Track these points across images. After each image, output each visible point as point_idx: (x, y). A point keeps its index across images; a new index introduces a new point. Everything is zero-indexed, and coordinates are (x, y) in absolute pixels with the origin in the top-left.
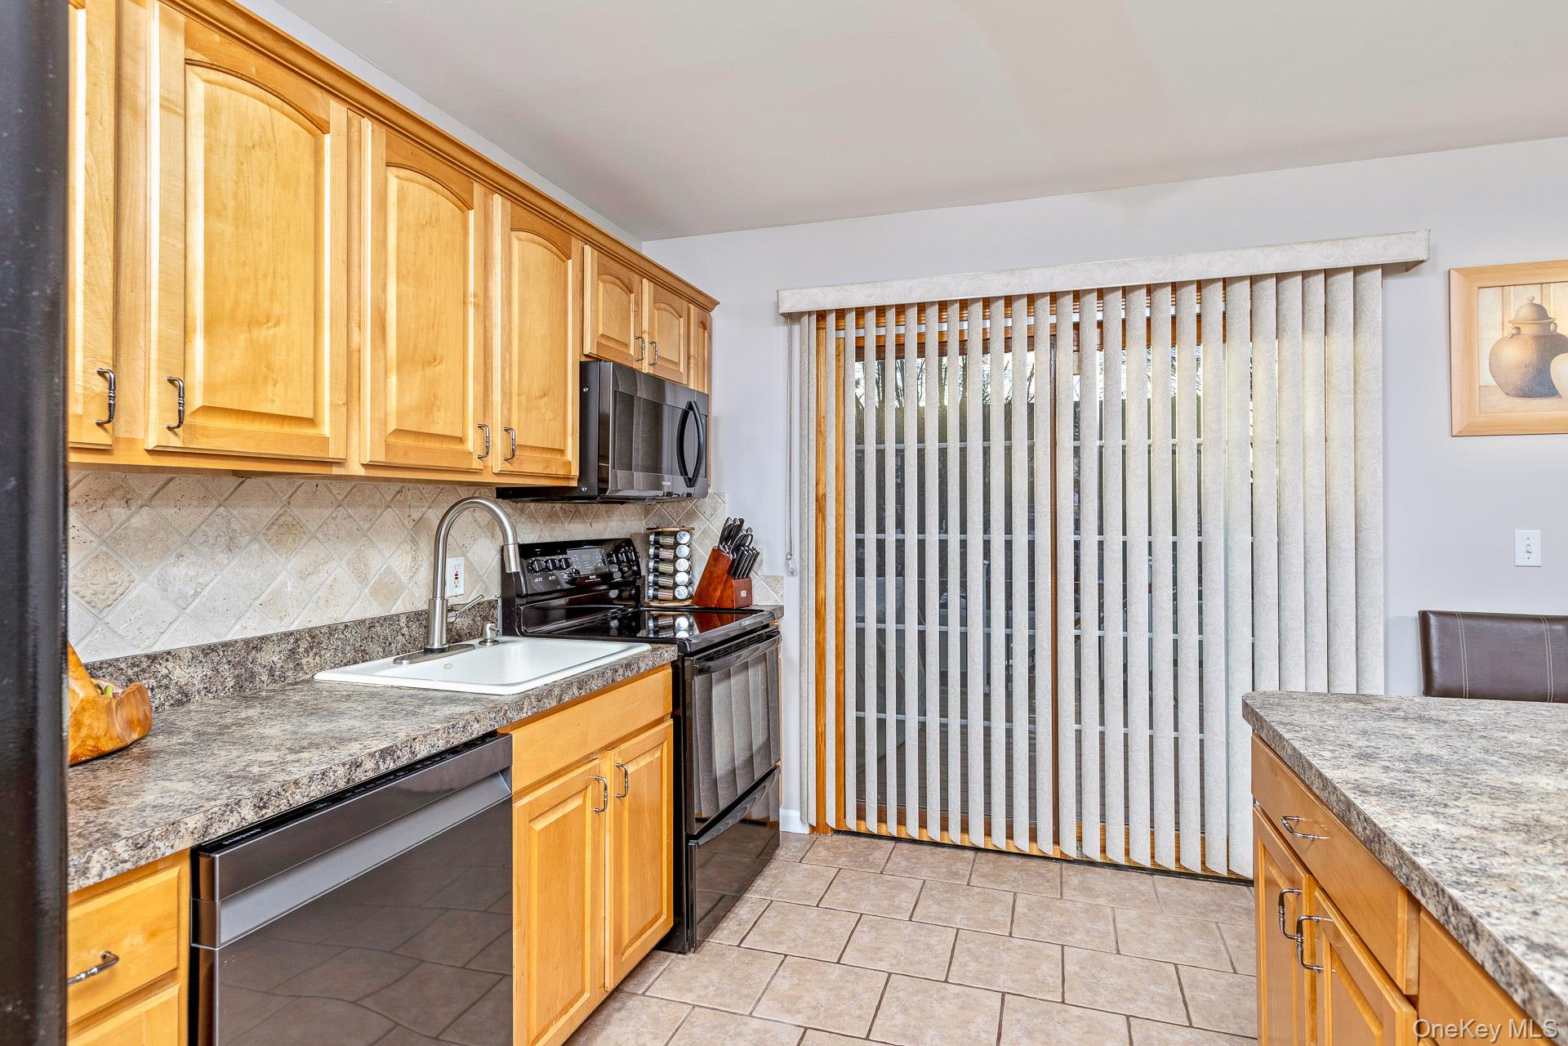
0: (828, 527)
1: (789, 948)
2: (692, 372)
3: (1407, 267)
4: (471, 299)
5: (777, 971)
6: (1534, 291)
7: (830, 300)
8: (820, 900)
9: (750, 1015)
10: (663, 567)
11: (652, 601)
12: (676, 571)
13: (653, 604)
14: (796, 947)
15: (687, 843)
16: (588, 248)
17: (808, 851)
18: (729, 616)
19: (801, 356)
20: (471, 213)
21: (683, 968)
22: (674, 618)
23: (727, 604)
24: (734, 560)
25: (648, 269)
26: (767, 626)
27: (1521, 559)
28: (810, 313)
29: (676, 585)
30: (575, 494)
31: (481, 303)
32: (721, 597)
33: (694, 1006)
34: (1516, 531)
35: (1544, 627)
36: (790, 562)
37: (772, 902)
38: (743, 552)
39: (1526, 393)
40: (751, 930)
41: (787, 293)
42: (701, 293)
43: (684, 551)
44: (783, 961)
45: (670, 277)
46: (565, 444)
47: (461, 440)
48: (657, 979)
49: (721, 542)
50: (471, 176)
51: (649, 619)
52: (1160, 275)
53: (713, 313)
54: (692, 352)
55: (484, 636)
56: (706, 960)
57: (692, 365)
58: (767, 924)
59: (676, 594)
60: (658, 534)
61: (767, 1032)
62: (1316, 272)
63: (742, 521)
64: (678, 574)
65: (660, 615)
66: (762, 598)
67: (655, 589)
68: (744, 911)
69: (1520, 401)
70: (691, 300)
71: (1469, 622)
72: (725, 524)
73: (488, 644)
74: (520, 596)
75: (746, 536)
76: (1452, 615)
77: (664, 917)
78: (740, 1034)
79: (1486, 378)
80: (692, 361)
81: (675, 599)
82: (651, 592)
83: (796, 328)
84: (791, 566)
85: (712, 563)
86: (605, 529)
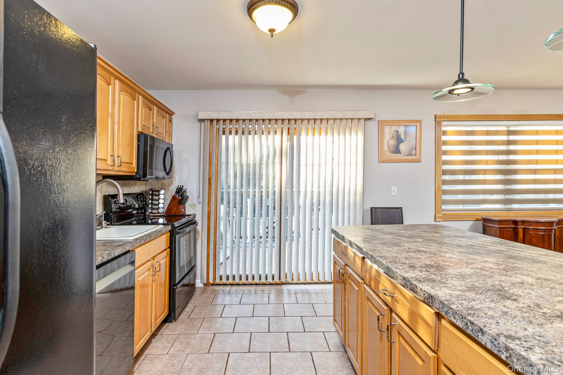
0: (212, 188)
1: (205, 316)
2: (167, 136)
3: (370, 119)
4: (110, 114)
5: (202, 322)
6: (396, 127)
7: (215, 116)
8: (211, 303)
9: (197, 333)
10: (154, 202)
11: (150, 214)
12: (159, 203)
13: (150, 215)
14: (207, 315)
15: (173, 287)
16: (140, 97)
17: (204, 291)
18: (178, 217)
19: (204, 133)
20: (110, 86)
21: (172, 326)
22: (158, 219)
23: (178, 214)
24: (180, 199)
25: (156, 103)
26: (192, 220)
27: (392, 194)
28: (208, 120)
29: (159, 208)
30: (134, 178)
31: (113, 116)
32: (175, 211)
33: (179, 334)
34: (392, 187)
35: (396, 210)
36: (199, 199)
37: (196, 306)
38: (184, 196)
39: (394, 152)
40: (191, 313)
41: (201, 112)
42: (170, 110)
43: (162, 196)
44: (204, 320)
45: (162, 105)
46: (133, 161)
47: (106, 160)
48: (164, 330)
49: (176, 193)
50: (110, 74)
51: (149, 220)
52: (311, 116)
53: (173, 117)
54: (167, 130)
55: (102, 226)
56: (179, 323)
57: (167, 134)
58: (196, 311)
59: (159, 211)
60: (153, 191)
61: (203, 336)
62: (349, 119)
63: (183, 186)
64: (160, 204)
65: (153, 218)
66: (189, 211)
67: (151, 210)
68: (188, 309)
69: (393, 154)
70: (167, 113)
71: (381, 210)
72: (177, 187)
73: (104, 228)
74: (111, 212)
75: (185, 191)
76: (377, 208)
77: (166, 311)
78: (195, 338)
79: (386, 148)
80: (167, 133)
81: (158, 213)
82: (150, 211)
83: (203, 124)
84: (199, 201)
85: (173, 200)
86: (134, 189)
